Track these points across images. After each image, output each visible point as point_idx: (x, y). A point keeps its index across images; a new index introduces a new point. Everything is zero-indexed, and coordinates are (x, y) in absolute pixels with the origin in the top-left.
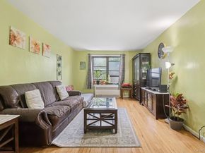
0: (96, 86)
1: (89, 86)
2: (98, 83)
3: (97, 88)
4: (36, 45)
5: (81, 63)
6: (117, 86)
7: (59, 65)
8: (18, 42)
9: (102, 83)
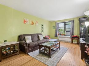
0: (59, 36)
1: (56, 36)
2: (60, 35)
3: (60, 37)
4: (32, 22)
5: (53, 26)
6: (69, 37)
7: (42, 28)
8: (26, 22)
9: (62, 35)
